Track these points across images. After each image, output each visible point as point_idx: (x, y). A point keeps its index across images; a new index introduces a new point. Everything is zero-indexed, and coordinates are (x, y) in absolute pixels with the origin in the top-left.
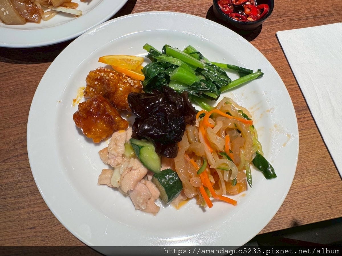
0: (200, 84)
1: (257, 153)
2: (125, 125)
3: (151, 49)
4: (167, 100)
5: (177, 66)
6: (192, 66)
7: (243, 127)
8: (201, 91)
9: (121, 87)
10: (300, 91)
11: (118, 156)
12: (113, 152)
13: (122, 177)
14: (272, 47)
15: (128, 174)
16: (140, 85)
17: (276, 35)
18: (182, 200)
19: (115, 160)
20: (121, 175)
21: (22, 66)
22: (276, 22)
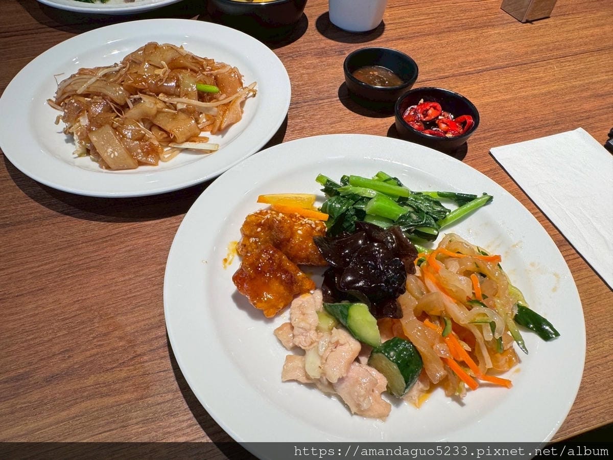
0: (410, 217)
1: (518, 306)
2: (311, 284)
3: (328, 181)
4: (370, 239)
5: (370, 199)
6: (392, 196)
7: (489, 267)
8: (412, 226)
9: (300, 230)
10: (548, 221)
11: (310, 330)
12: (302, 324)
13: (324, 359)
14: (489, 169)
15: (333, 353)
16: (324, 226)
17: (490, 154)
18: (422, 391)
19: (306, 336)
20: (321, 357)
21: (133, 225)
22: (485, 138)
